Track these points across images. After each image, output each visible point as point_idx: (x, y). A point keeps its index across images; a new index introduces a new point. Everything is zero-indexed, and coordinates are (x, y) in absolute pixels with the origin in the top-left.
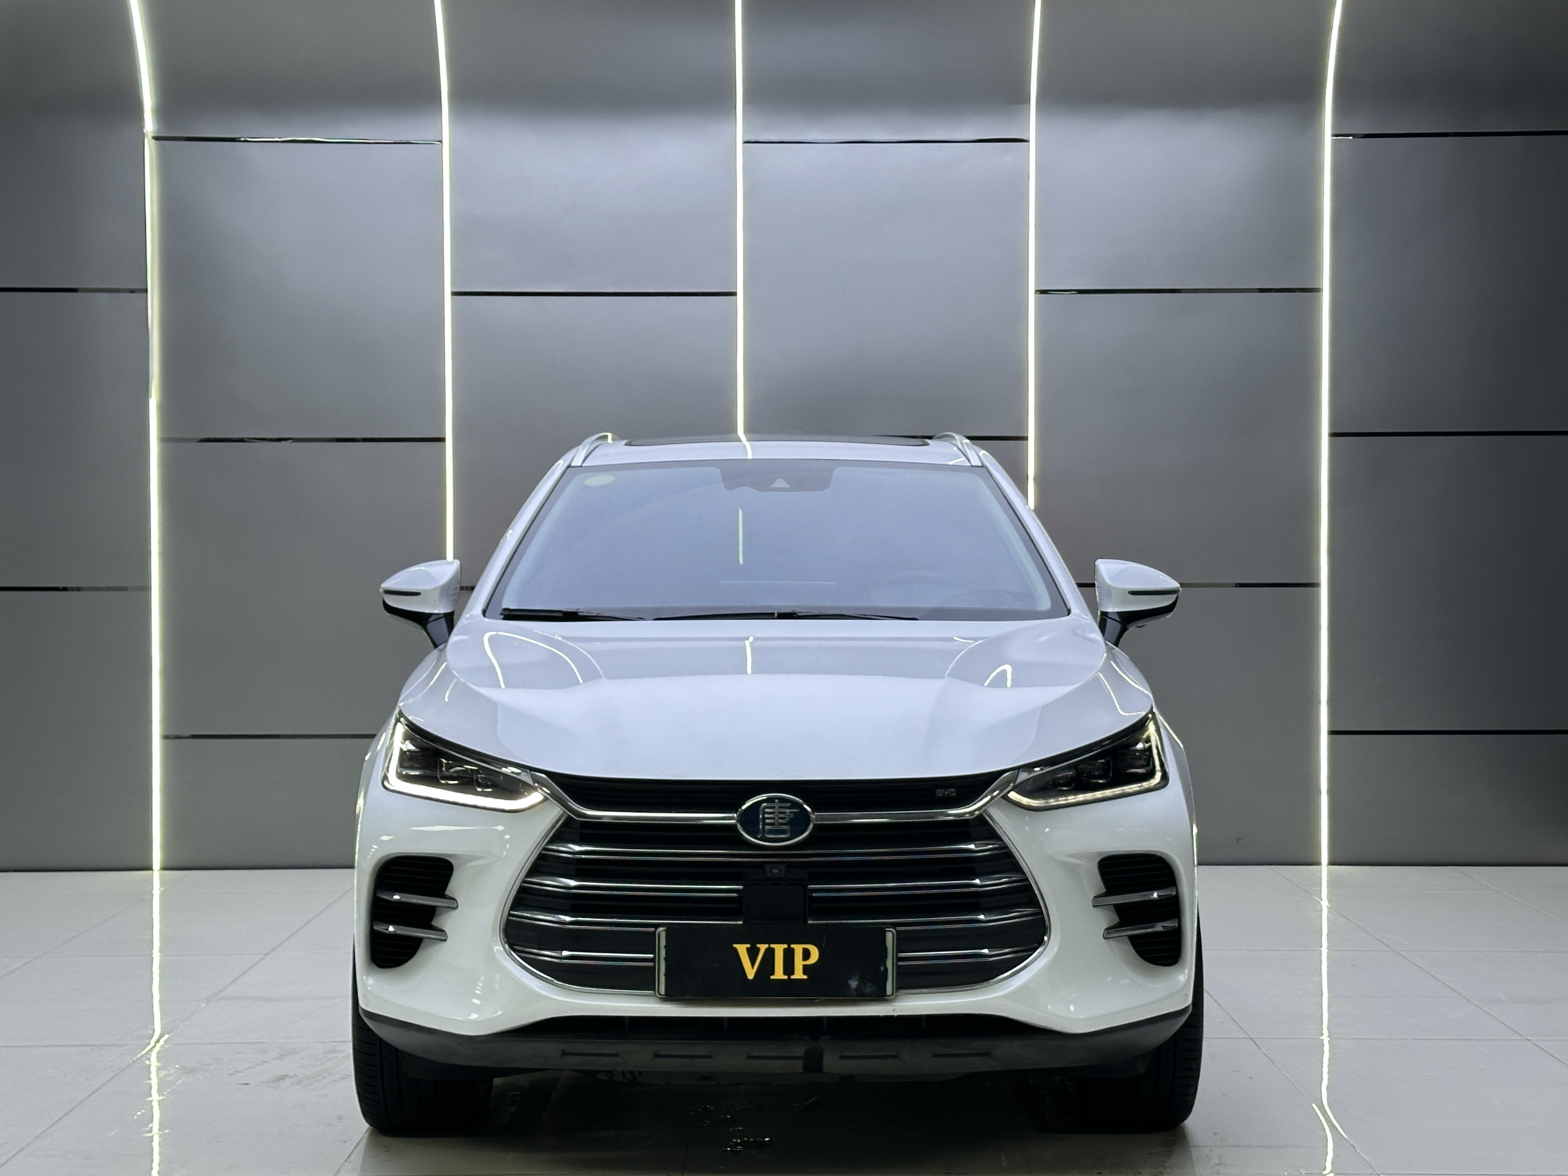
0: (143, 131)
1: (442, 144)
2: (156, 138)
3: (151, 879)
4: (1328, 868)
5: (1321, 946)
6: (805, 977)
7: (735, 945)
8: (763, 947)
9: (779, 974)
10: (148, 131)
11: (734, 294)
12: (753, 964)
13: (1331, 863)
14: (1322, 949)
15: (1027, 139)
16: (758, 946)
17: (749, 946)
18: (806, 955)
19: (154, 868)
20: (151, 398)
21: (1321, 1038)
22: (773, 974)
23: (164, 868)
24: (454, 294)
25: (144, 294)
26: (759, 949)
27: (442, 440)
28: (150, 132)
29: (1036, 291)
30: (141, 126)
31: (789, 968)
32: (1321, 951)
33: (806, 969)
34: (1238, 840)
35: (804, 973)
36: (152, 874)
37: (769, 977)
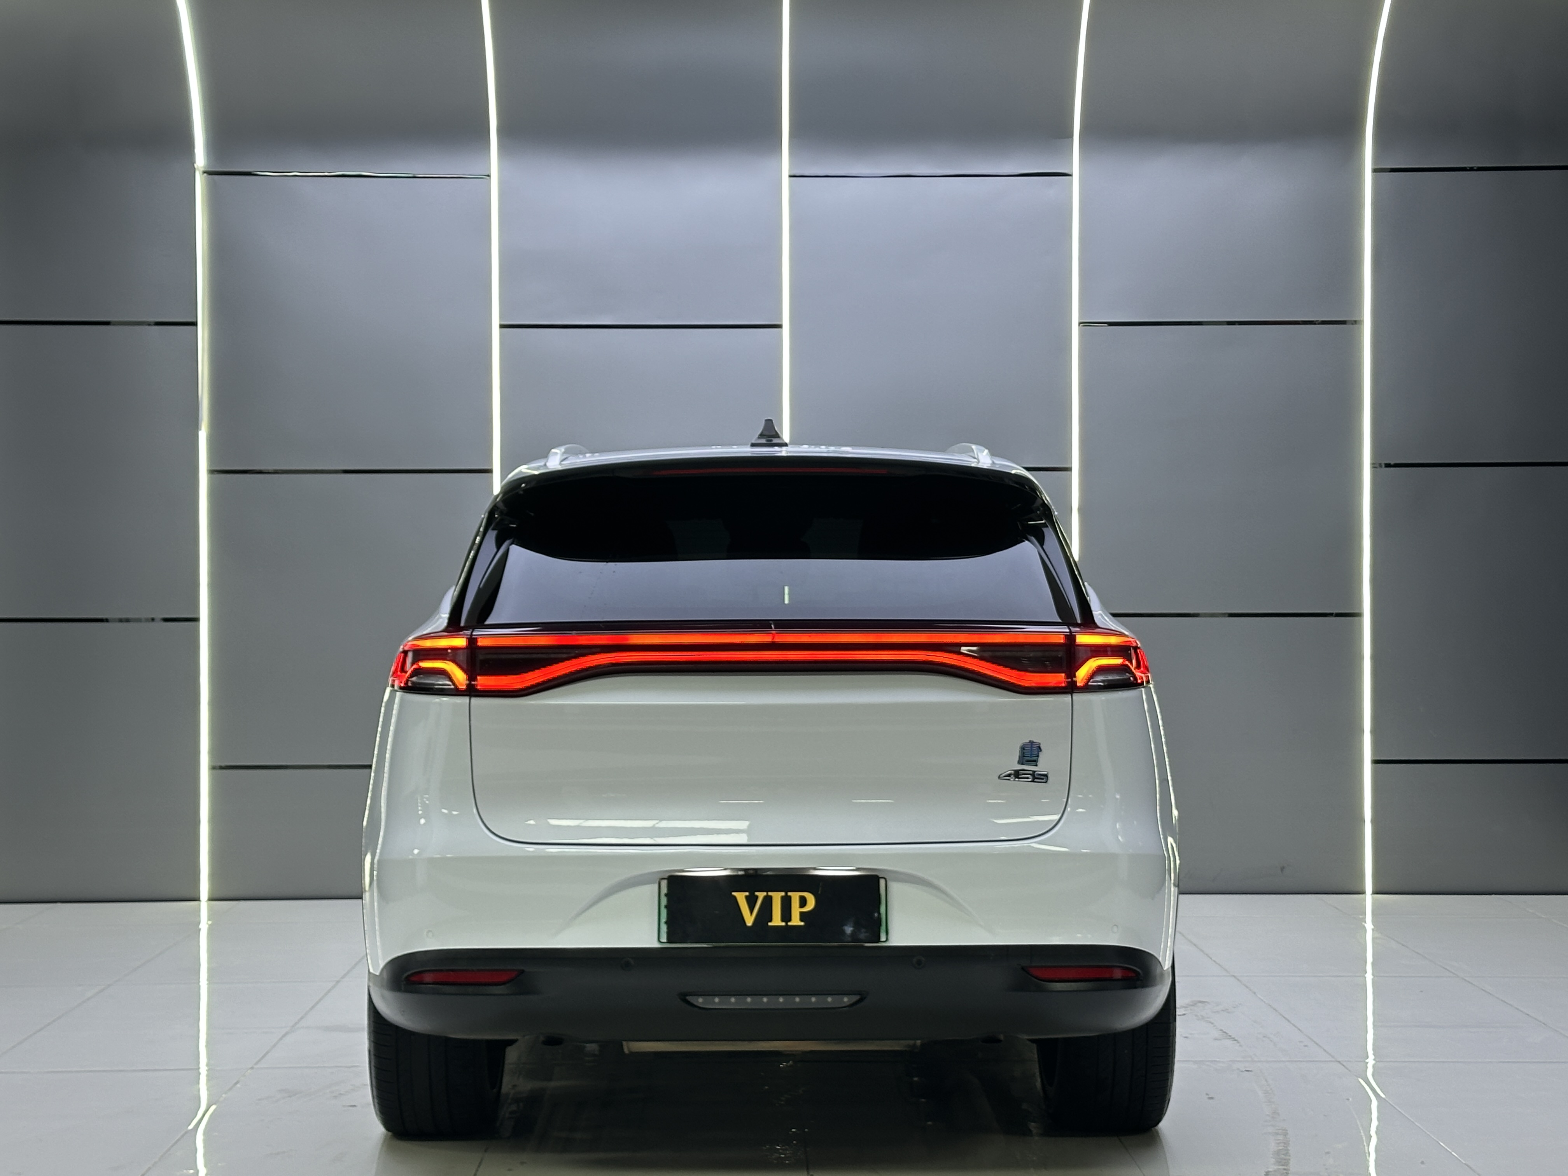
0: (194, 166)
1: (490, 178)
2: (204, 172)
3: (198, 910)
4: (1373, 898)
5: (1366, 972)
6: (802, 924)
7: (734, 894)
8: (761, 895)
9: (777, 921)
10: (199, 166)
11: (779, 326)
12: (751, 911)
13: (1376, 892)
14: (1366, 975)
15: (1070, 173)
16: (757, 893)
17: (747, 894)
18: (803, 902)
19: (201, 899)
20: (201, 430)
21: (1367, 1061)
22: (771, 921)
23: (211, 899)
24: (502, 326)
25: (195, 327)
26: (757, 897)
27: (489, 471)
28: (201, 167)
29: (1080, 323)
30: (192, 161)
31: (786, 915)
32: (1365, 978)
33: (803, 916)
34: (1282, 869)
35: (801, 920)
36: (200, 905)
37: (767, 924)
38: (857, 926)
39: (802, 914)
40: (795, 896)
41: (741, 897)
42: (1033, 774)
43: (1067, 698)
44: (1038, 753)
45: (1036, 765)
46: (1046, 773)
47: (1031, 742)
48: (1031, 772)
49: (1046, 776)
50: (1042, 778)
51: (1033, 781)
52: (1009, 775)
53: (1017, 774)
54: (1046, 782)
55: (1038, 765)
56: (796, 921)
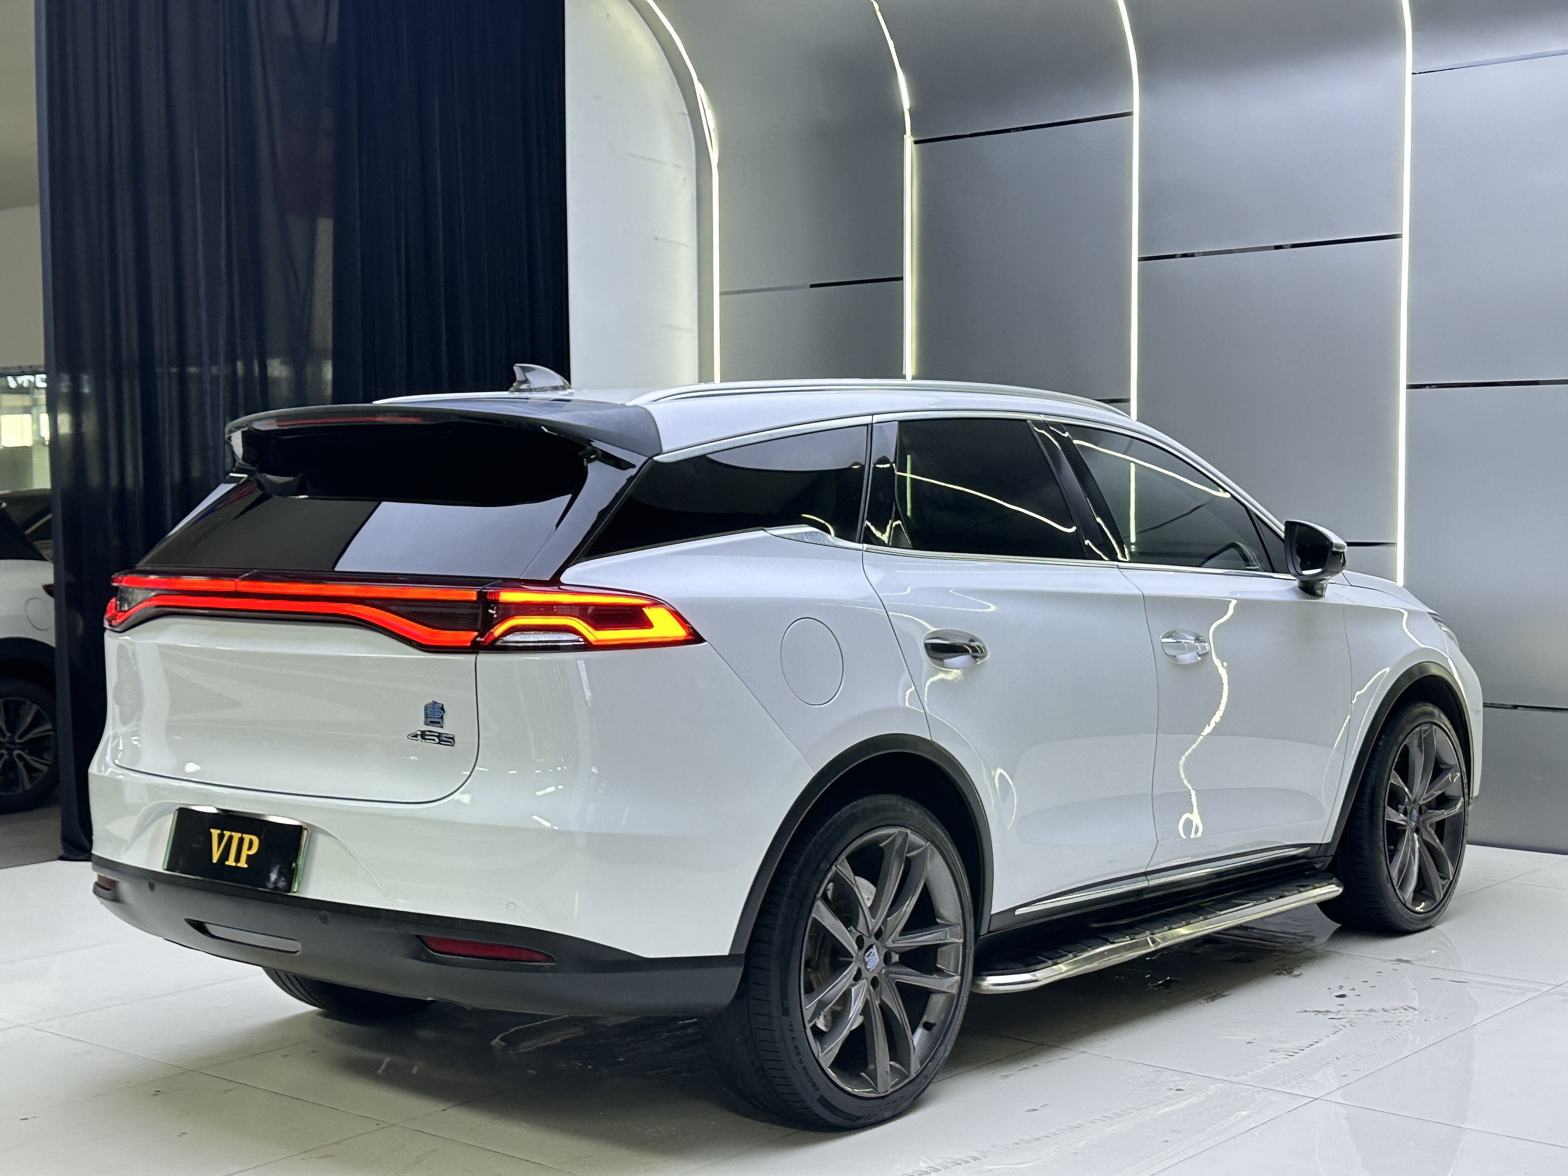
1: (1133, 114)
2: (916, 142)
11: (1399, 236)
24: (1140, 260)
25: (902, 282)
28: (911, 138)
38: (280, 874)
39: (248, 856)
40: (247, 837)
41: (215, 833)
42: (439, 736)
43: (472, 657)
44: (442, 715)
45: (442, 727)
46: (452, 736)
47: (435, 703)
48: (437, 734)
49: (453, 738)
50: (447, 740)
51: (439, 743)
52: (416, 736)
53: (423, 735)
54: (452, 746)
55: (444, 727)
56: (243, 864)
